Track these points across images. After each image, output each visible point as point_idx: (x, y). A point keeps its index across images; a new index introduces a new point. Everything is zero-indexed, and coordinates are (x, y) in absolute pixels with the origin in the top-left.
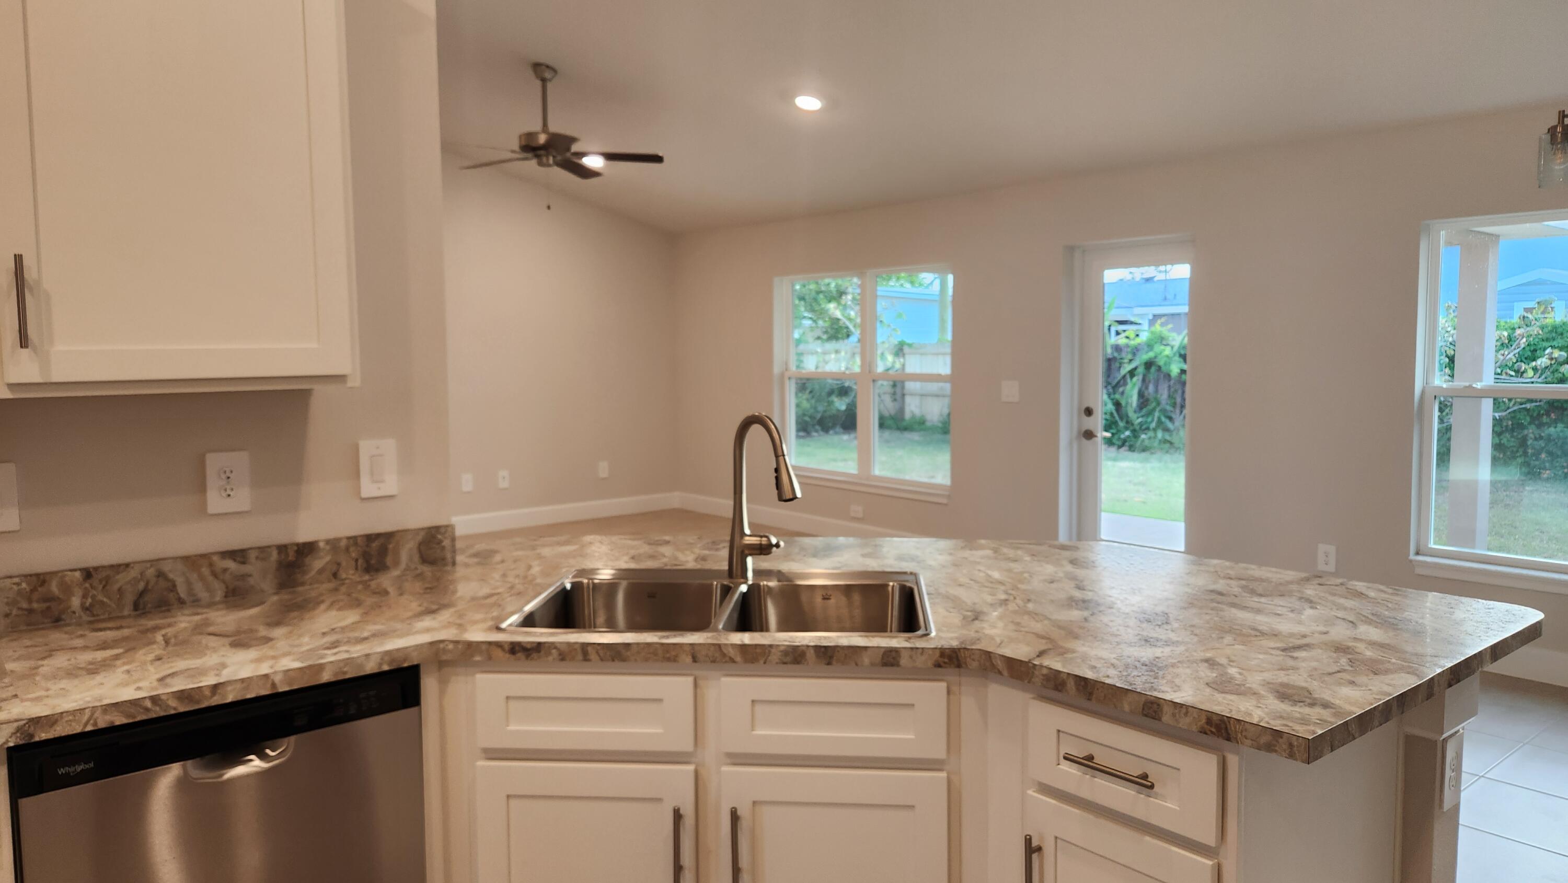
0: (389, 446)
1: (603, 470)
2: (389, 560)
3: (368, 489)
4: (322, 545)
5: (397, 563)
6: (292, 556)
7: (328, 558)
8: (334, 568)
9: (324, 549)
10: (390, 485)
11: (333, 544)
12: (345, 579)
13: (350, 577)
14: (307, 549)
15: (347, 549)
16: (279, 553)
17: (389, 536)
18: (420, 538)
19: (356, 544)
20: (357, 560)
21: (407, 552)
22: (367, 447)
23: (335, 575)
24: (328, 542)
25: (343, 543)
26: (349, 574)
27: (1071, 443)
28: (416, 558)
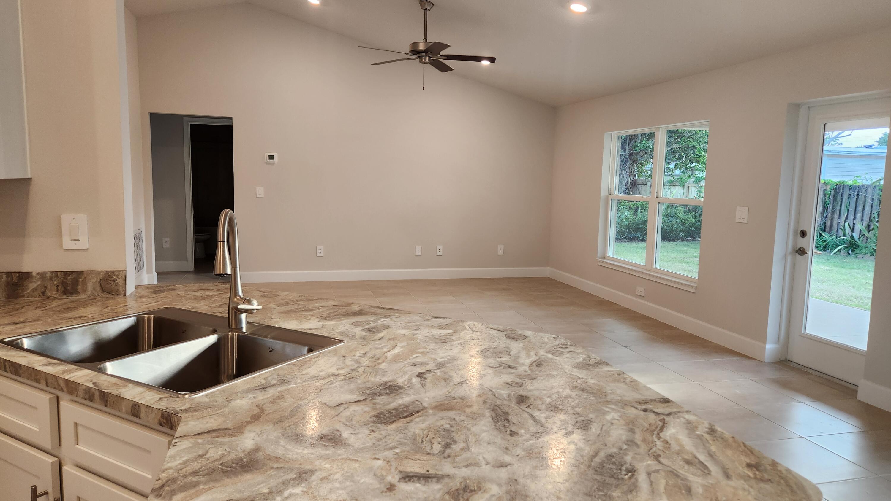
0: (82, 219)
1: (500, 250)
2: (79, 288)
3: (67, 243)
4: (34, 274)
5: (85, 291)
6: (15, 280)
7: (39, 283)
8: (43, 290)
9: (36, 277)
10: (83, 242)
11: (42, 275)
12: (50, 297)
13: (53, 295)
14: (25, 276)
15: (51, 279)
16: (7, 277)
17: (80, 273)
18: (100, 276)
19: (57, 276)
20: (58, 286)
21: (92, 285)
22: (66, 219)
23: (43, 293)
24: (38, 273)
25: (49, 275)
26: (52, 293)
27: (785, 257)
28: (98, 288)
